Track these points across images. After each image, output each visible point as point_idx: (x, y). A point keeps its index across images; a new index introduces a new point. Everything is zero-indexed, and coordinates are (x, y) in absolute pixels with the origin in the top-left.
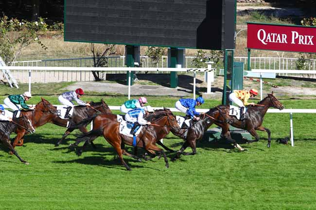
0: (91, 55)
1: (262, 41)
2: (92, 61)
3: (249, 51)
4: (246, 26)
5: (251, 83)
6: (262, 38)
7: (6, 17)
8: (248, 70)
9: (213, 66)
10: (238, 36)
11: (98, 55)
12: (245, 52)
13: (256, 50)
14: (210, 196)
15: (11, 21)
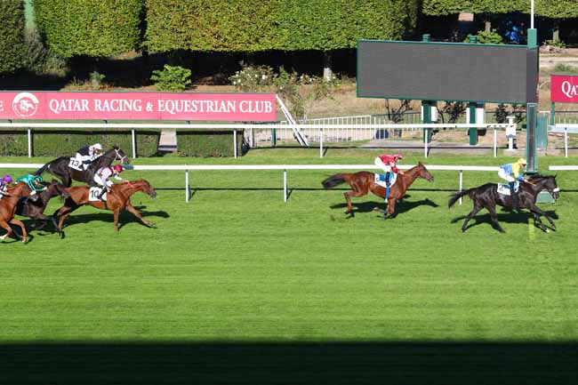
0: (385, 111)
1: (567, 94)
2: (387, 117)
3: (553, 103)
4: (550, 78)
5: (555, 138)
6: (566, 90)
7: (296, 74)
8: (552, 124)
9: (515, 121)
10: (542, 88)
11: (393, 112)
12: (550, 105)
13: (561, 104)
14: (512, 260)
15: (302, 77)
